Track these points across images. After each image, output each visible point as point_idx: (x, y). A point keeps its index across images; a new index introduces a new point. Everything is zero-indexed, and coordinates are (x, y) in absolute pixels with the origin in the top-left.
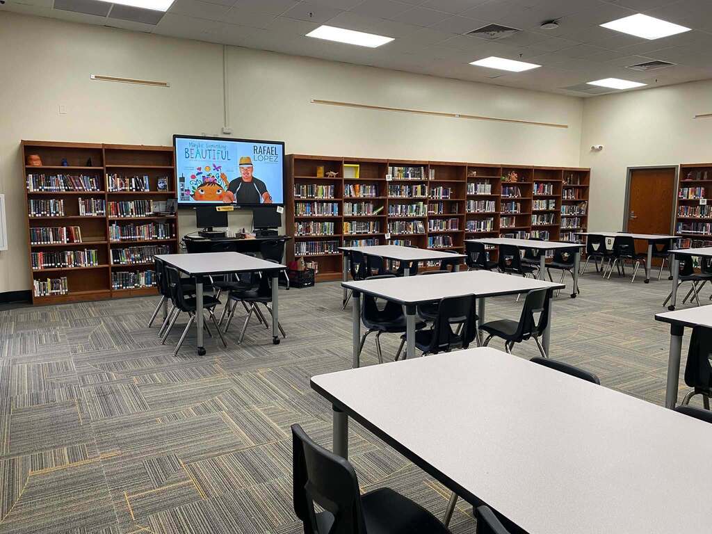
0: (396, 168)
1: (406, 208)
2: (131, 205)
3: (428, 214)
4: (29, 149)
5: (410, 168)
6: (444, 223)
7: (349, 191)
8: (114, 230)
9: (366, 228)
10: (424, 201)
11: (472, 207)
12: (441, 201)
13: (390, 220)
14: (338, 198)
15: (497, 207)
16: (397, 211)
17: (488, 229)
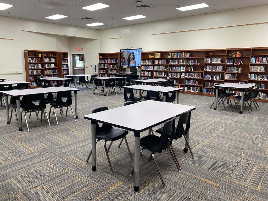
0: (173, 54)
1: (177, 68)
2: (112, 66)
3: (185, 70)
4: (100, 55)
5: (179, 53)
6: (194, 75)
7: (157, 62)
8: (109, 70)
9: (162, 74)
10: (184, 66)
11: (208, 69)
12: (192, 66)
13: (170, 72)
14: (153, 64)
15: (224, 69)
16: (173, 69)
17: (218, 79)
